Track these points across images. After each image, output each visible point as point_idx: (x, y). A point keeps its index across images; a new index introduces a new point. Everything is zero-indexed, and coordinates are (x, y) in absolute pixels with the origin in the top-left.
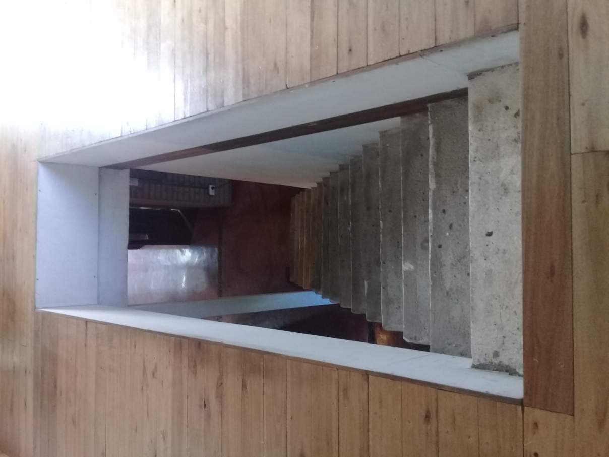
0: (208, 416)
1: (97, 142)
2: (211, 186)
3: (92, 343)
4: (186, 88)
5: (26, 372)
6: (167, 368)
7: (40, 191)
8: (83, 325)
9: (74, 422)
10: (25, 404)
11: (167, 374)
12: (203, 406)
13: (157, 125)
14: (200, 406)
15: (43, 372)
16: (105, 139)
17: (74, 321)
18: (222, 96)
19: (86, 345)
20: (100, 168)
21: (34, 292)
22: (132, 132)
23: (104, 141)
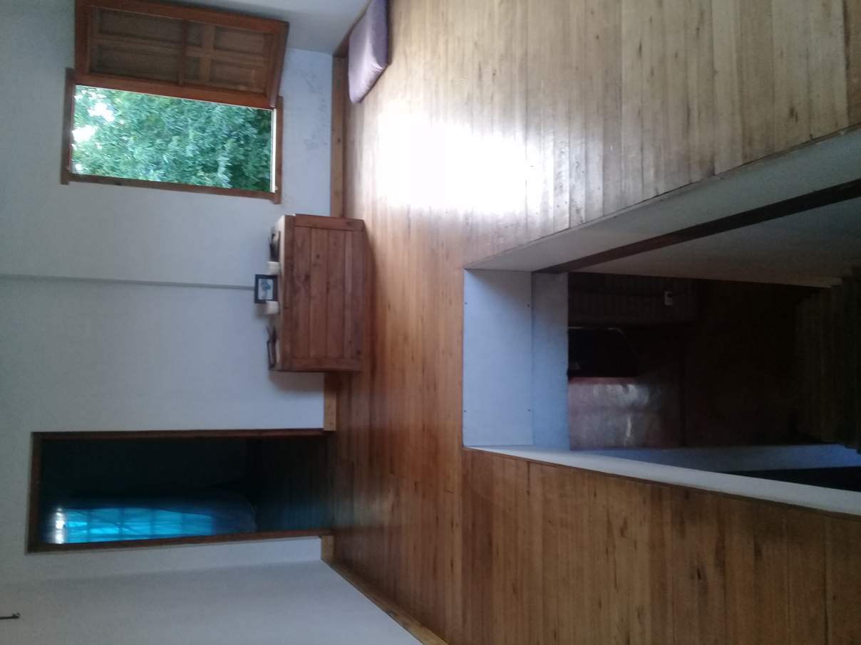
0: (704, 590)
1: (538, 238)
2: (666, 293)
3: (537, 490)
4: (657, 157)
5: (452, 525)
6: (641, 523)
7: (466, 303)
8: (524, 467)
9: (515, 590)
10: (452, 565)
11: (641, 532)
12: (696, 577)
13: (619, 208)
14: (692, 578)
15: (474, 525)
16: (548, 234)
17: (513, 462)
18: (712, 162)
19: (528, 493)
20: (534, 273)
21: (461, 426)
22: (584, 222)
23: (547, 236)
